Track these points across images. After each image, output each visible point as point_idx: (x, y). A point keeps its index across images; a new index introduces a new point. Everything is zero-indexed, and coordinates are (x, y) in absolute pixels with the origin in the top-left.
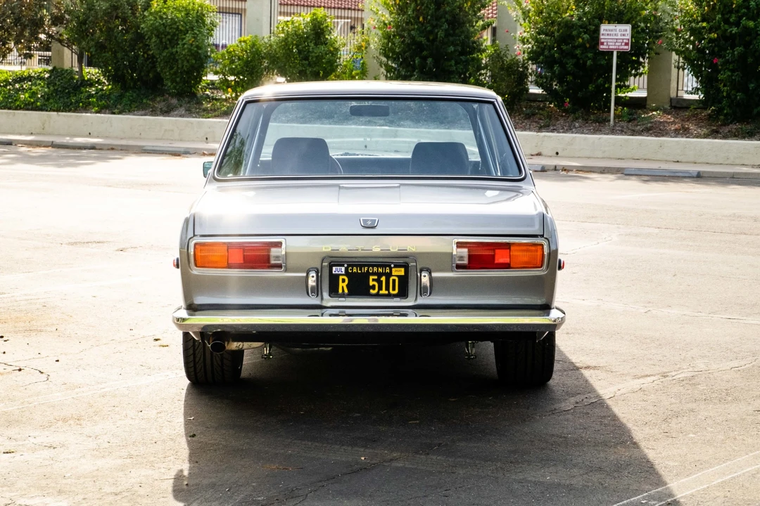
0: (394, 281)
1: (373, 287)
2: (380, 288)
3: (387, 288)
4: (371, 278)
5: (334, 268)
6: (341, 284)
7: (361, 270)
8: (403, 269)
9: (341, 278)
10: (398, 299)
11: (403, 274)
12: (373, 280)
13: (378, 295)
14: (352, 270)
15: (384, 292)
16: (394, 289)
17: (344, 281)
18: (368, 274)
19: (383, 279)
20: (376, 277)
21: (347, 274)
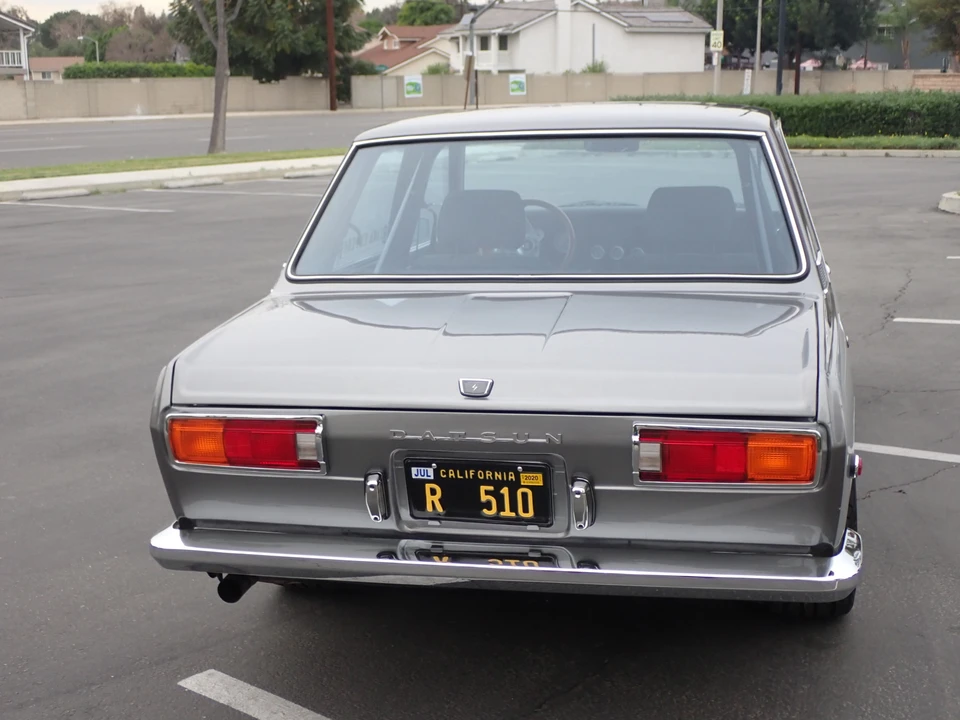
0: (525, 495)
1: (488, 505)
2: (501, 508)
3: (514, 508)
4: (483, 488)
5: (414, 470)
6: (429, 498)
7: (462, 474)
8: (540, 476)
9: (428, 487)
10: (536, 528)
11: (541, 484)
12: (487, 493)
13: (497, 519)
14: (447, 473)
15: (507, 513)
16: (526, 510)
17: (433, 492)
18: (476, 483)
19: (505, 491)
20: (491, 488)
21: (437, 480)
